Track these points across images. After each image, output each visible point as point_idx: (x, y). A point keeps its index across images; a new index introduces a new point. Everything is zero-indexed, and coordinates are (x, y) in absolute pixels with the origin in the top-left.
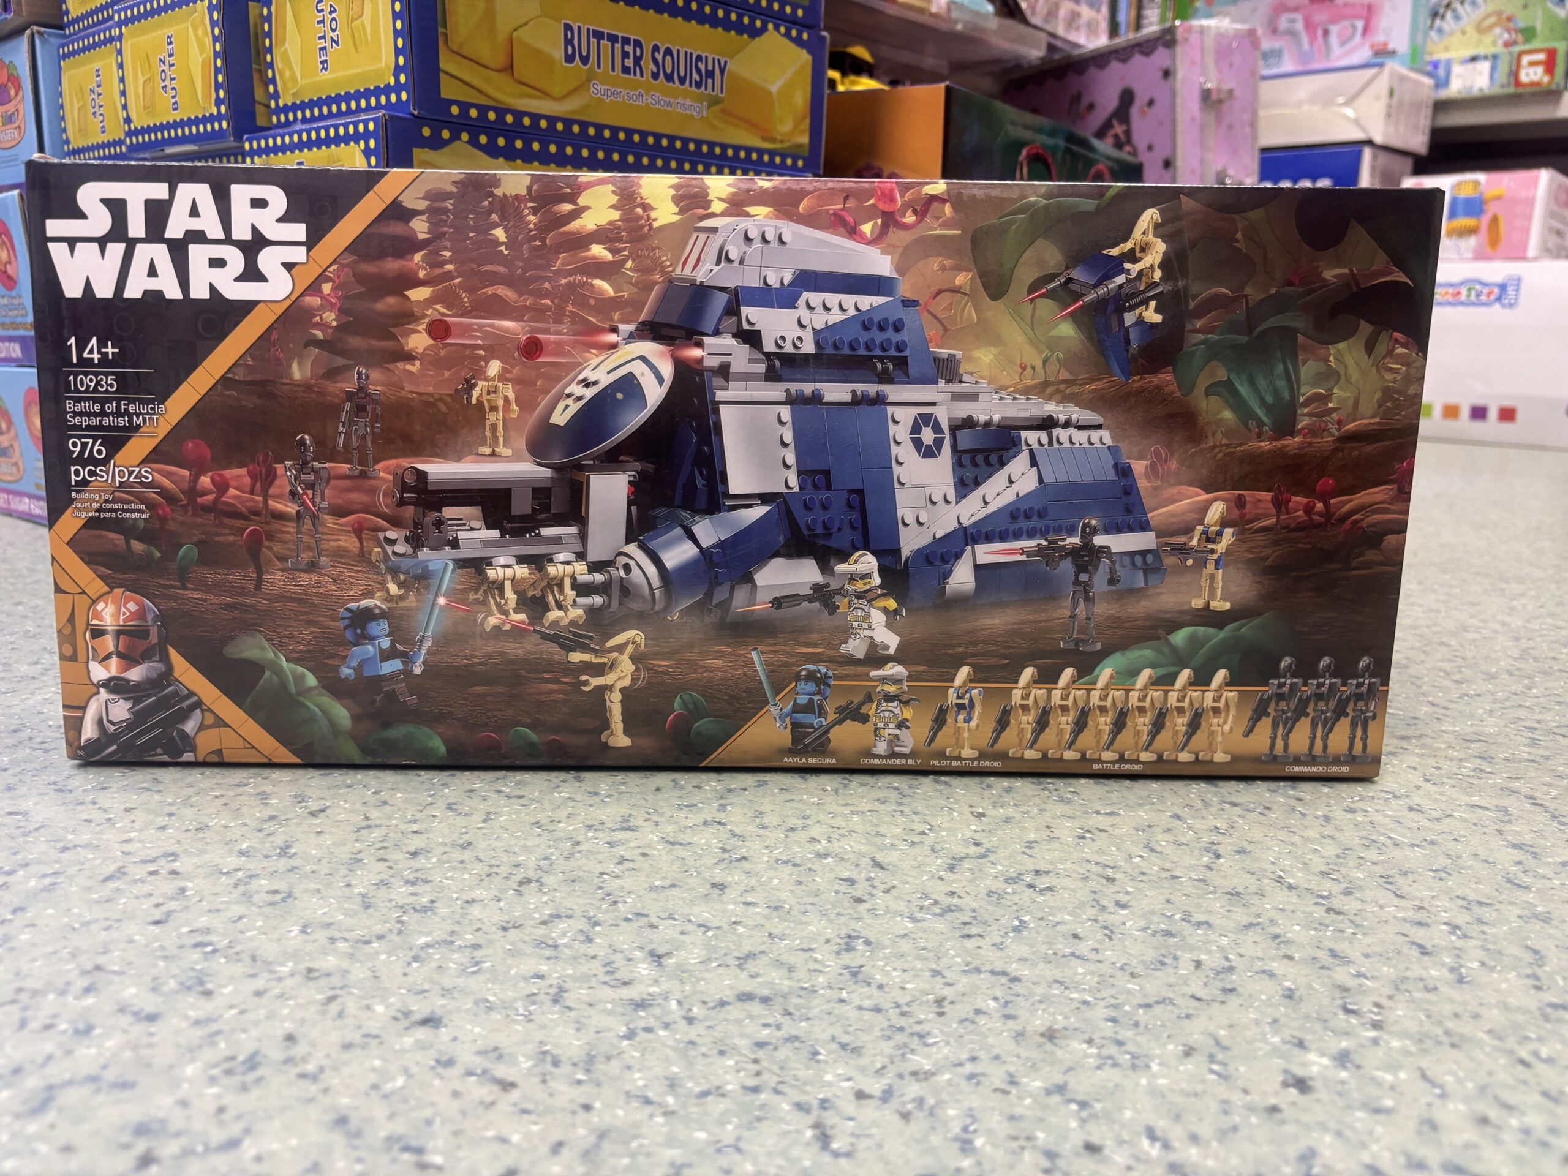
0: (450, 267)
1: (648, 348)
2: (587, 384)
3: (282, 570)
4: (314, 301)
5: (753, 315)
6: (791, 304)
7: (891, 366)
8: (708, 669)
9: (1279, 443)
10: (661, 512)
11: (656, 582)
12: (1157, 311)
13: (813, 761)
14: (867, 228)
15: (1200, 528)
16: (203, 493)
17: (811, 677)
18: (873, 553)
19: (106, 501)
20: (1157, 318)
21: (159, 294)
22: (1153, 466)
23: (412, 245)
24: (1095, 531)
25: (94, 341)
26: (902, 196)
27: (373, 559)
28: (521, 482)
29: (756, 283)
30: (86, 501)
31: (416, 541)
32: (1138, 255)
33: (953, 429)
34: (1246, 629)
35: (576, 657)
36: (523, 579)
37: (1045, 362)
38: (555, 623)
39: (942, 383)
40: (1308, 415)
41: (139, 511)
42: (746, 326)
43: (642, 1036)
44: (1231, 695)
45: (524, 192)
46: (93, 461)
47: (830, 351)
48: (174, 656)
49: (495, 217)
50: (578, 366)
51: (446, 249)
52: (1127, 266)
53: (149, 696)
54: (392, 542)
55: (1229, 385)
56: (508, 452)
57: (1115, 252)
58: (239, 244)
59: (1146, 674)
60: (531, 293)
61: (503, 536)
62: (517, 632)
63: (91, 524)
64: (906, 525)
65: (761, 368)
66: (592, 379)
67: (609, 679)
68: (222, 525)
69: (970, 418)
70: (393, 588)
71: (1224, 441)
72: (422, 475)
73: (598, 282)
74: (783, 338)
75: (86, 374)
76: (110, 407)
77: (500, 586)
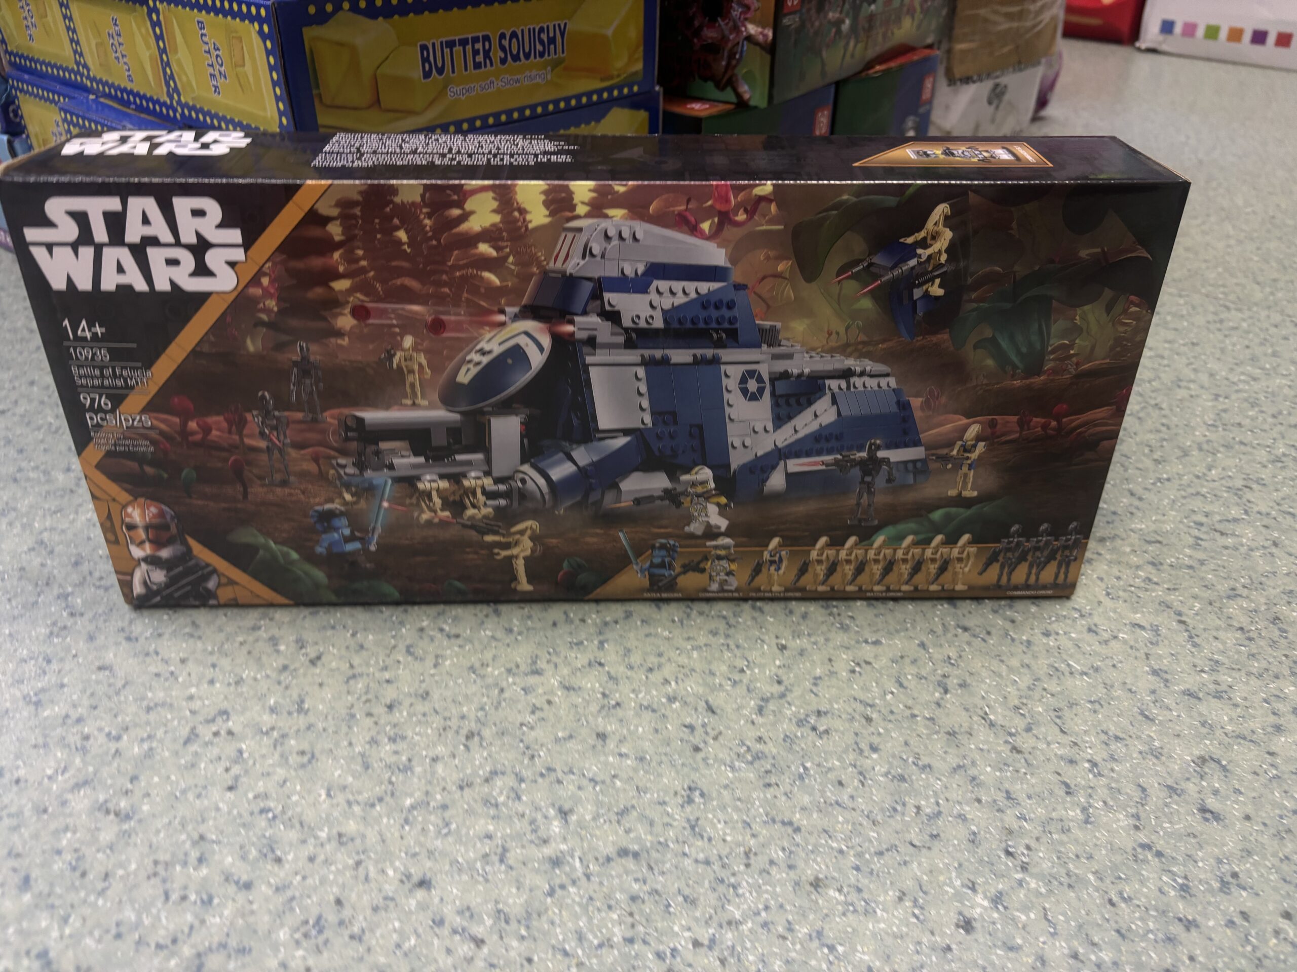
0: (364, 263)
1: (530, 325)
2: (483, 353)
3: (262, 486)
4: (256, 291)
5: (613, 298)
6: (644, 290)
7: (724, 336)
8: (587, 544)
9: (1028, 381)
10: (547, 442)
11: (545, 489)
12: (940, 286)
13: (665, 595)
14: (706, 226)
15: (959, 443)
16: (193, 433)
17: (663, 547)
18: (709, 467)
19: (119, 439)
20: (940, 292)
21: (129, 287)
22: (927, 402)
23: (329, 246)
24: (878, 448)
25: (84, 323)
26: (735, 197)
27: (330, 477)
28: (438, 424)
29: (614, 273)
30: (103, 438)
31: (361, 466)
32: (929, 241)
33: (773, 380)
34: (987, 509)
35: (489, 538)
36: (445, 490)
37: (847, 329)
38: (472, 518)
39: (765, 347)
40: (1053, 360)
41: (147, 446)
42: (608, 308)
43: (559, 892)
44: (973, 550)
45: (418, 200)
46: (100, 409)
47: (675, 325)
48: (192, 542)
49: (396, 221)
50: (475, 340)
51: (358, 248)
52: (919, 251)
53: (177, 566)
54: (344, 467)
55: (993, 341)
56: (425, 403)
57: (910, 240)
58: (189, 247)
59: (909, 539)
60: (432, 284)
61: (427, 460)
62: (443, 524)
63: (109, 454)
64: (734, 447)
65: (621, 339)
66: (487, 349)
67: (515, 551)
68: (210, 455)
69: (786, 372)
70: (348, 497)
71: (985, 382)
72: (360, 421)
73: (487, 275)
74: (638, 317)
75: (83, 347)
76: (108, 372)
77: (429, 495)
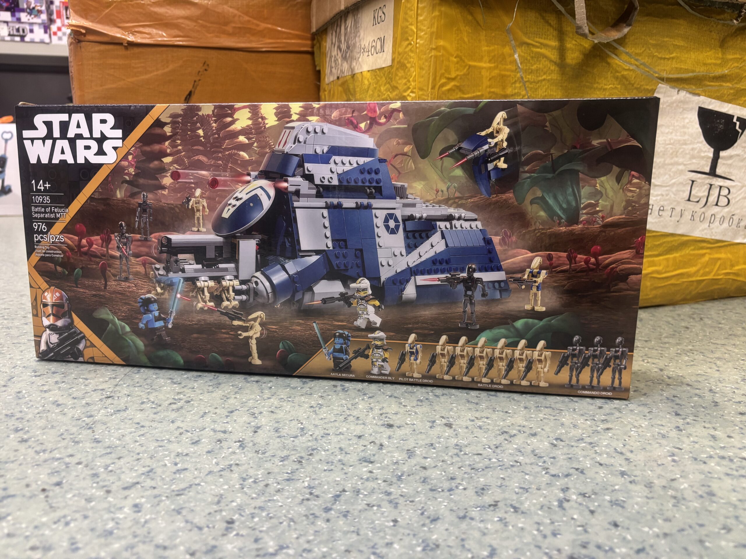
0: (180, 147)
1: (264, 182)
2: (238, 199)
3: (115, 281)
4: (125, 163)
5: (310, 167)
6: (327, 162)
7: (374, 191)
8: (294, 330)
9: (570, 228)
10: (271, 258)
11: (269, 290)
12: (505, 162)
13: (344, 375)
14: (362, 125)
15: (528, 270)
16: (84, 247)
17: (341, 336)
18: (368, 279)
19: (47, 250)
20: (505, 166)
21: (65, 161)
22: (503, 239)
23: (164, 138)
24: (474, 271)
25: (41, 182)
26: (379, 109)
27: (151, 276)
28: (210, 243)
29: (311, 152)
30: (40, 249)
31: (167, 269)
32: (495, 135)
33: (404, 221)
34: (554, 321)
35: (236, 323)
36: (212, 287)
37: (448, 189)
38: (226, 307)
39: (398, 199)
40: (586, 214)
41: (60, 254)
42: (307, 172)
44: (548, 353)
45: (211, 113)
46: (42, 232)
47: (345, 183)
48: (74, 316)
49: (198, 125)
50: (233, 191)
51: (178, 139)
52: (489, 140)
53: (65, 333)
54: (158, 269)
55: (543, 198)
56: (204, 230)
57: (483, 133)
58: (96, 139)
59: (502, 341)
60: (214, 159)
61: (203, 268)
62: (210, 311)
63: (42, 259)
64: (383, 266)
65: (314, 192)
66: (240, 197)
67: (250, 333)
68: (91, 260)
69: (412, 215)
70: (159, 290)
71: (541, 227)
72: (169, 240)
73: (242, 153)
74: (324, 178)
75: (39, 196)
76: (48, 210)
77: (202, 290)
